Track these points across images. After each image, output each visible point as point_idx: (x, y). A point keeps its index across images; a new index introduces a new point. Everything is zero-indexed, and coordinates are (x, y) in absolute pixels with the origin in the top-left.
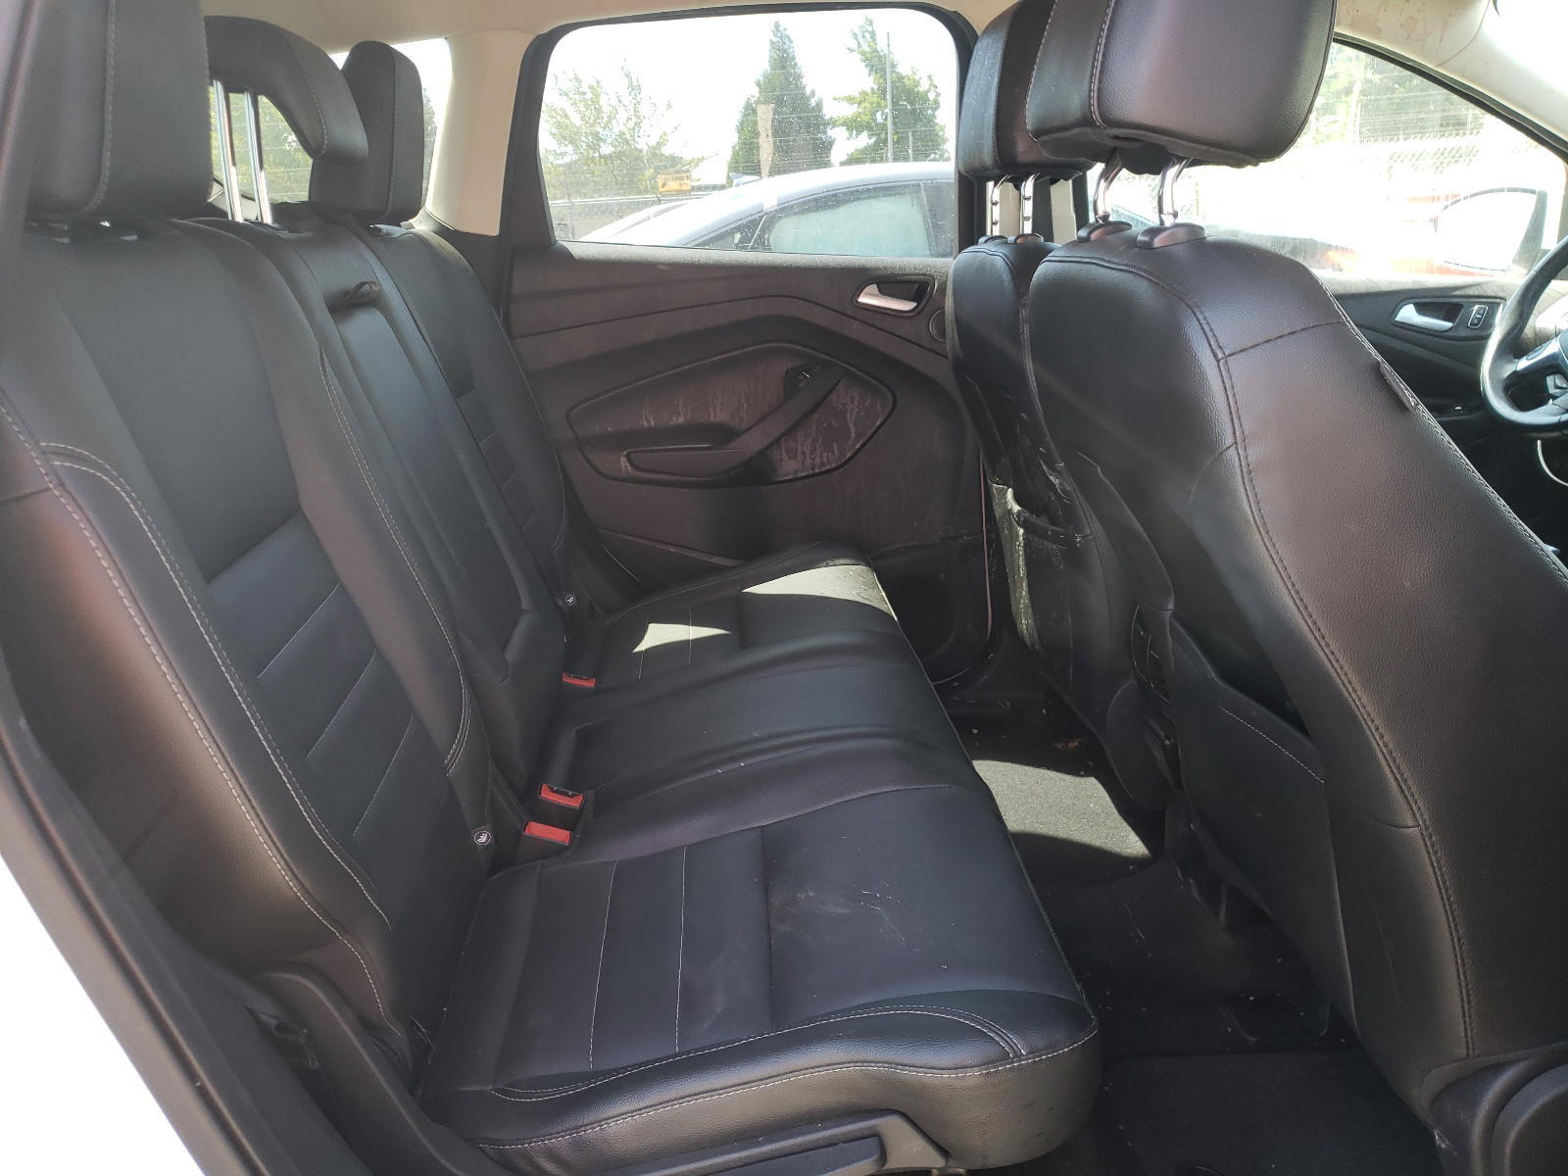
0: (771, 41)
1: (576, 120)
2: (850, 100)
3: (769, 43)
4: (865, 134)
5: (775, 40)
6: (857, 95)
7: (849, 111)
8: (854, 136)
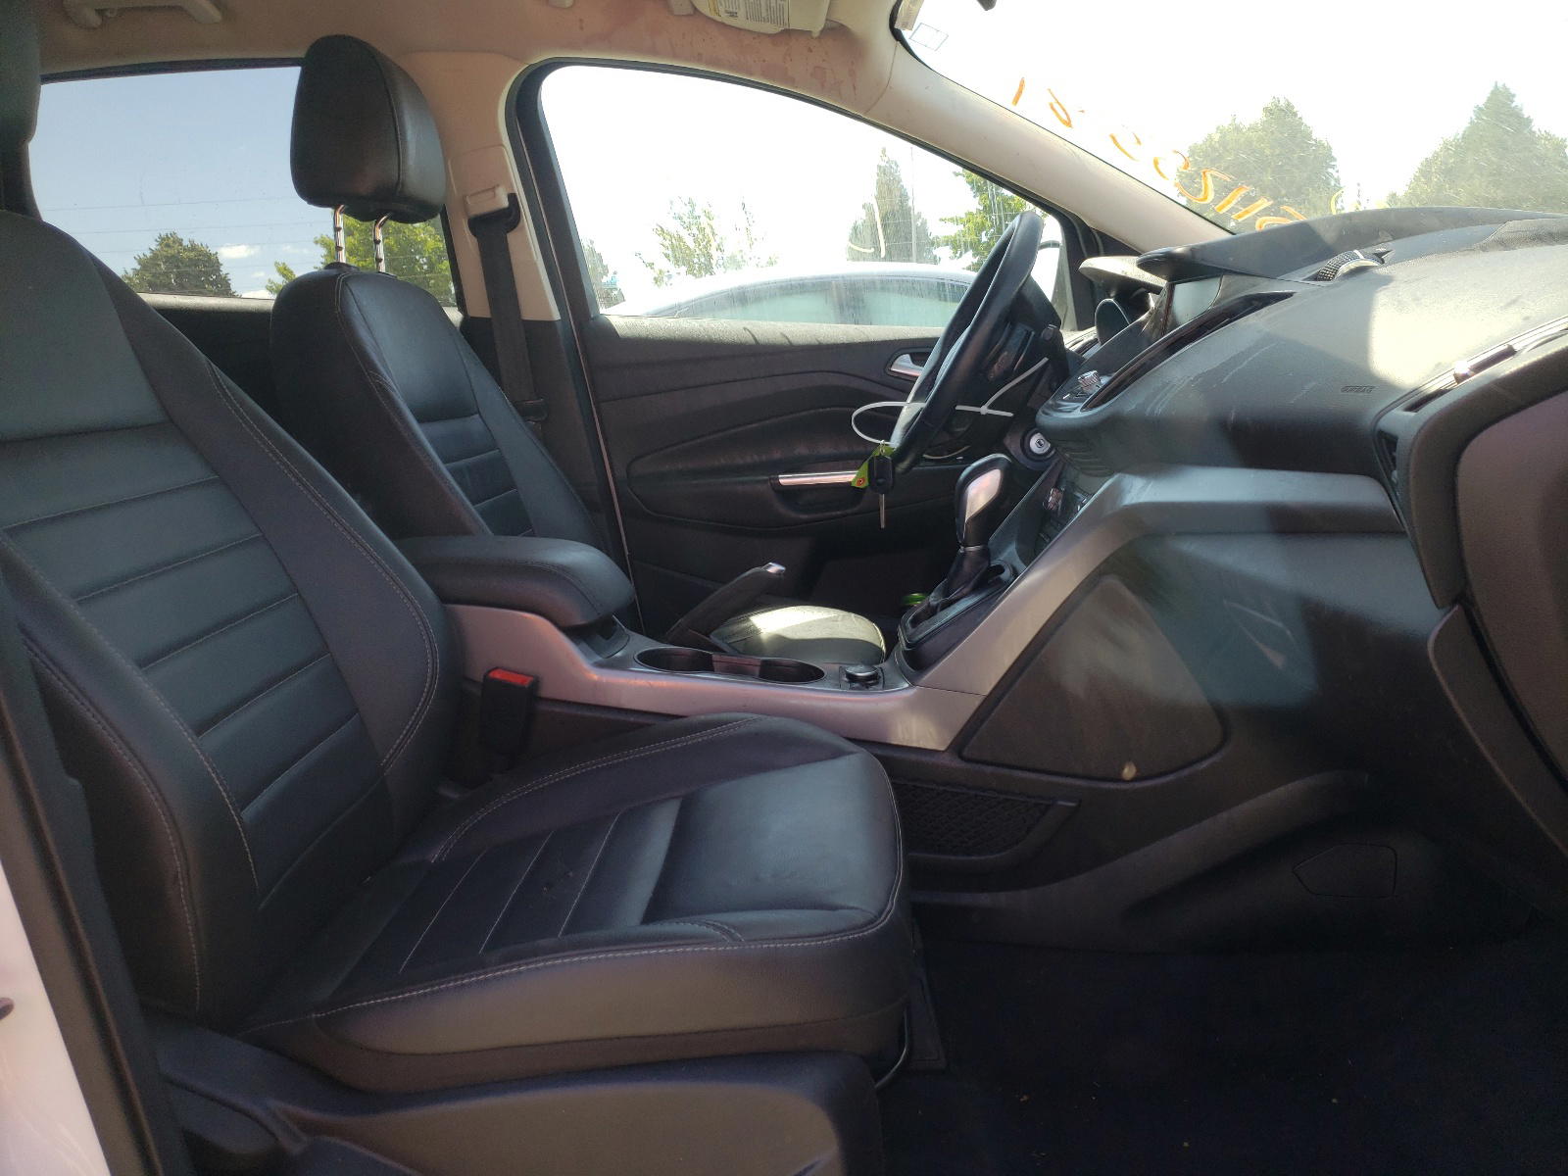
0: (879, 167)
1: (690, 242)
2: (955, 221)
3: (876, 170)
4: (970, 252)
5: (883, 164)
6: (963, 216)
7: (952, 230)
8: (958, 255)
